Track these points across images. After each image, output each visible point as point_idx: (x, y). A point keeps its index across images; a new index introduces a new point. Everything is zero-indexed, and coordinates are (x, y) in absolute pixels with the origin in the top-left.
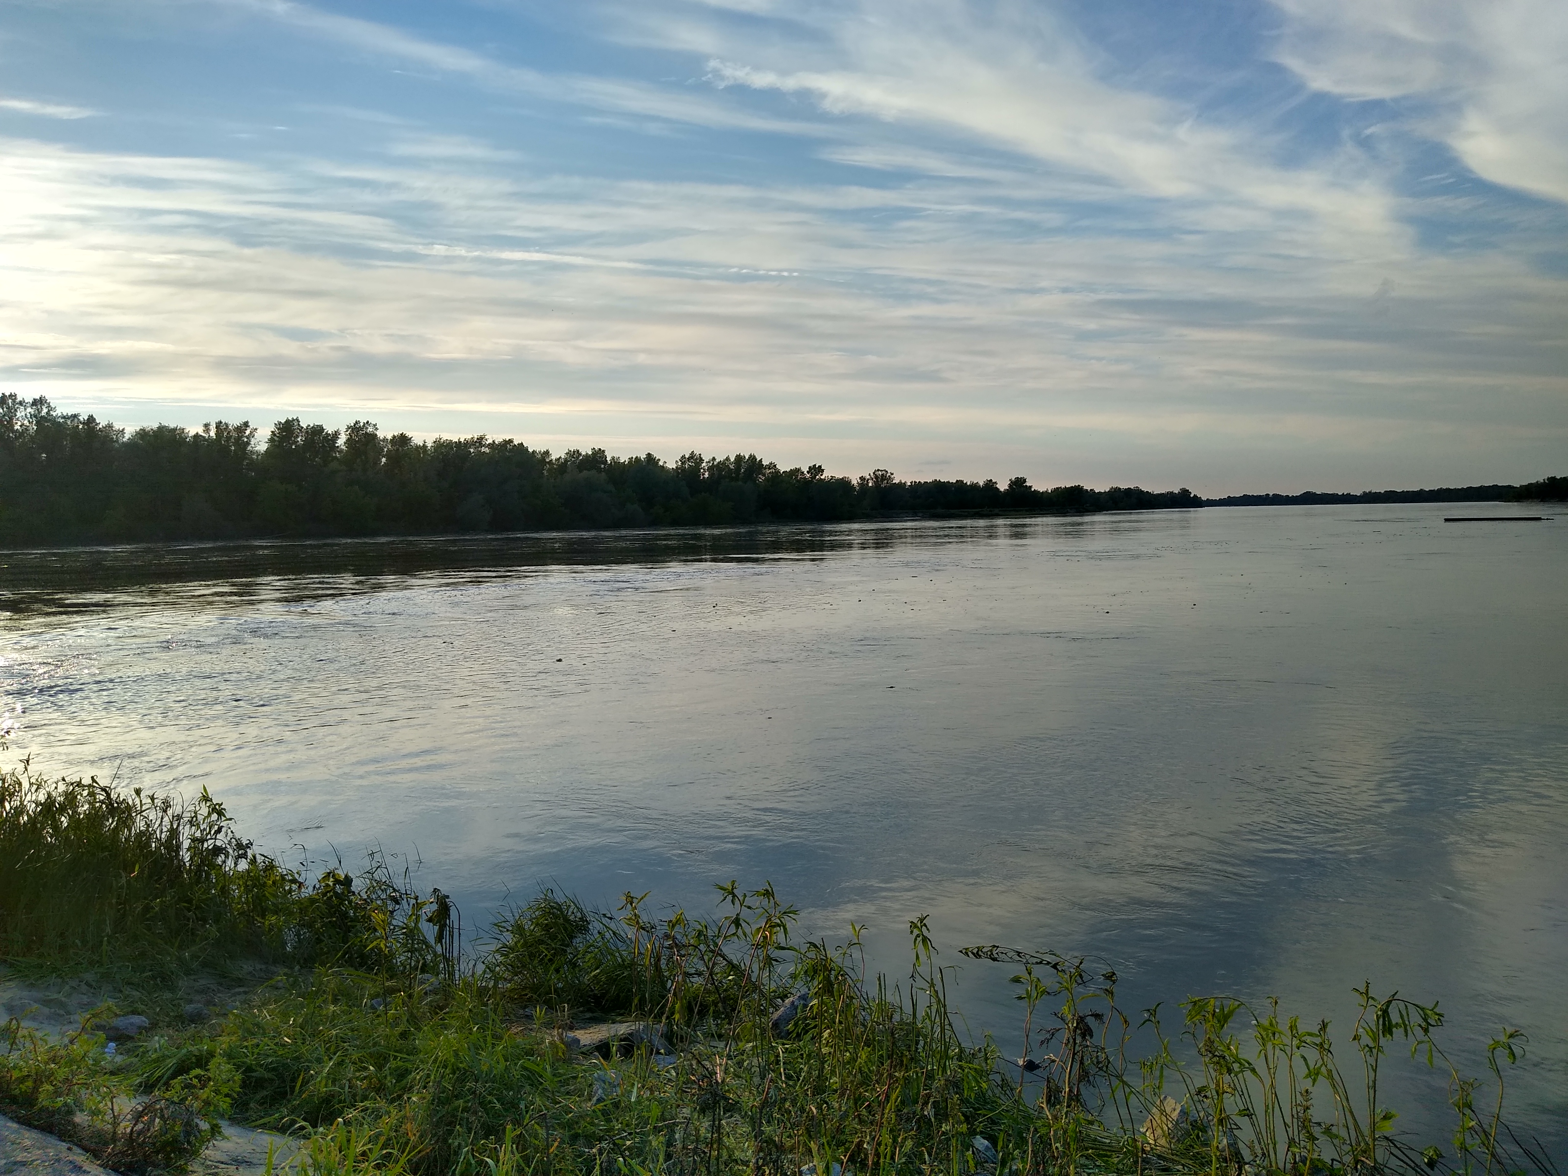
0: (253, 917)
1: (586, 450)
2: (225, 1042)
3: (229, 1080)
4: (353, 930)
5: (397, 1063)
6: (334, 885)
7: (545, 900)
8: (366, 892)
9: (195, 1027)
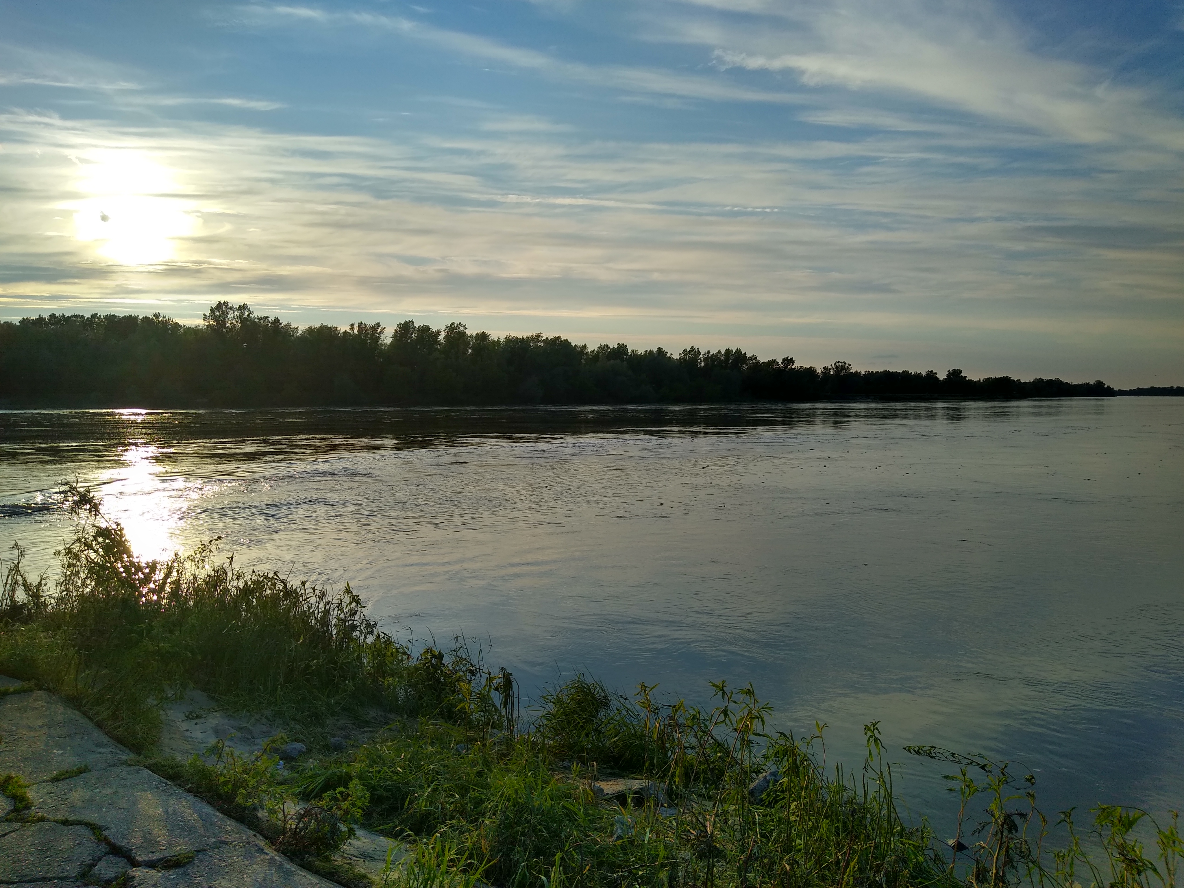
0: (377, 677)
1: (613, 345)
2: (357, 767)
3: (362, 797)
4: (444, 692)
5: (475, 794)
6: (431, 658)
7: (578, 681)
8: (452, 665)
9: (337, 754)
